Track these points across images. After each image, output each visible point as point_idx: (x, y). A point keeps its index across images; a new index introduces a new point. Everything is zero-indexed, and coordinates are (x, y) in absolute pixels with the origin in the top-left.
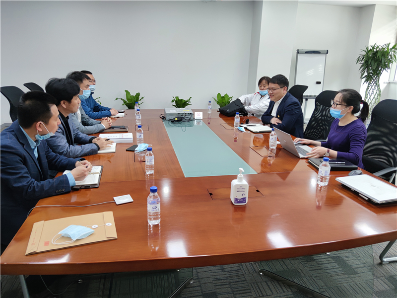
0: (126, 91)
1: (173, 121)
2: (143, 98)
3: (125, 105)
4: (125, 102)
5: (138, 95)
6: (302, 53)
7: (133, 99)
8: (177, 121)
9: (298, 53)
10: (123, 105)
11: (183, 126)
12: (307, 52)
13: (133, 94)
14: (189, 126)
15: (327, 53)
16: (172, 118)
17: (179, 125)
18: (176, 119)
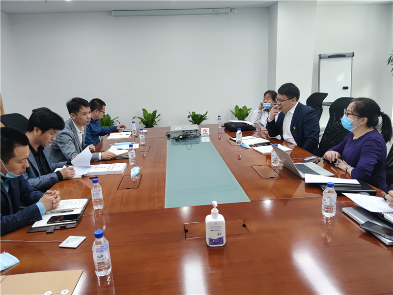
0: (144, 110)
1: (177, 139)
2: (159, 115)
3: (142, 123)
4: (142, 120)
5: (155, 112)
6: (325, 58)
7: (151, 117)
8: (182, 139)
9: (320, 58)
10: (140, 123)
11: (189, 144)
12: (330, 57)
13: (150, 112)
14: (195, 144)
15: (353, 56)
16: (176, 136)
17: (184, 143)
18: (181, 137)
